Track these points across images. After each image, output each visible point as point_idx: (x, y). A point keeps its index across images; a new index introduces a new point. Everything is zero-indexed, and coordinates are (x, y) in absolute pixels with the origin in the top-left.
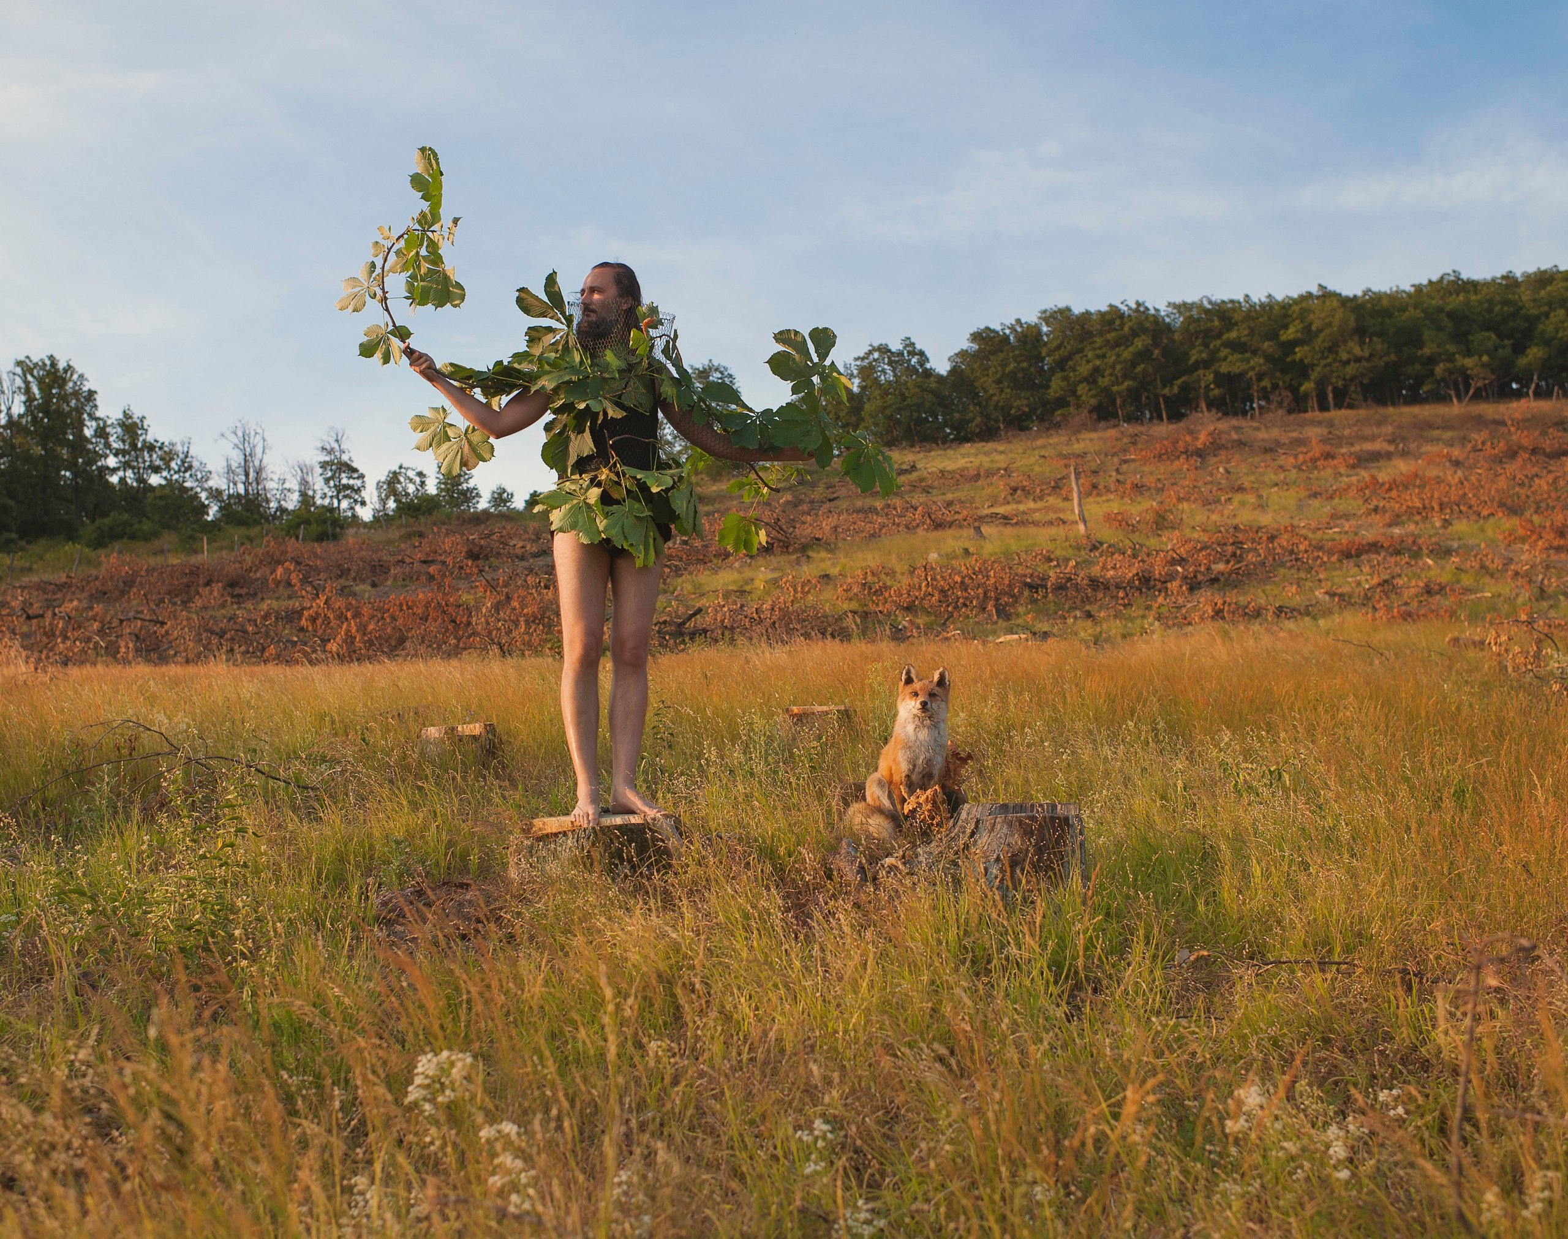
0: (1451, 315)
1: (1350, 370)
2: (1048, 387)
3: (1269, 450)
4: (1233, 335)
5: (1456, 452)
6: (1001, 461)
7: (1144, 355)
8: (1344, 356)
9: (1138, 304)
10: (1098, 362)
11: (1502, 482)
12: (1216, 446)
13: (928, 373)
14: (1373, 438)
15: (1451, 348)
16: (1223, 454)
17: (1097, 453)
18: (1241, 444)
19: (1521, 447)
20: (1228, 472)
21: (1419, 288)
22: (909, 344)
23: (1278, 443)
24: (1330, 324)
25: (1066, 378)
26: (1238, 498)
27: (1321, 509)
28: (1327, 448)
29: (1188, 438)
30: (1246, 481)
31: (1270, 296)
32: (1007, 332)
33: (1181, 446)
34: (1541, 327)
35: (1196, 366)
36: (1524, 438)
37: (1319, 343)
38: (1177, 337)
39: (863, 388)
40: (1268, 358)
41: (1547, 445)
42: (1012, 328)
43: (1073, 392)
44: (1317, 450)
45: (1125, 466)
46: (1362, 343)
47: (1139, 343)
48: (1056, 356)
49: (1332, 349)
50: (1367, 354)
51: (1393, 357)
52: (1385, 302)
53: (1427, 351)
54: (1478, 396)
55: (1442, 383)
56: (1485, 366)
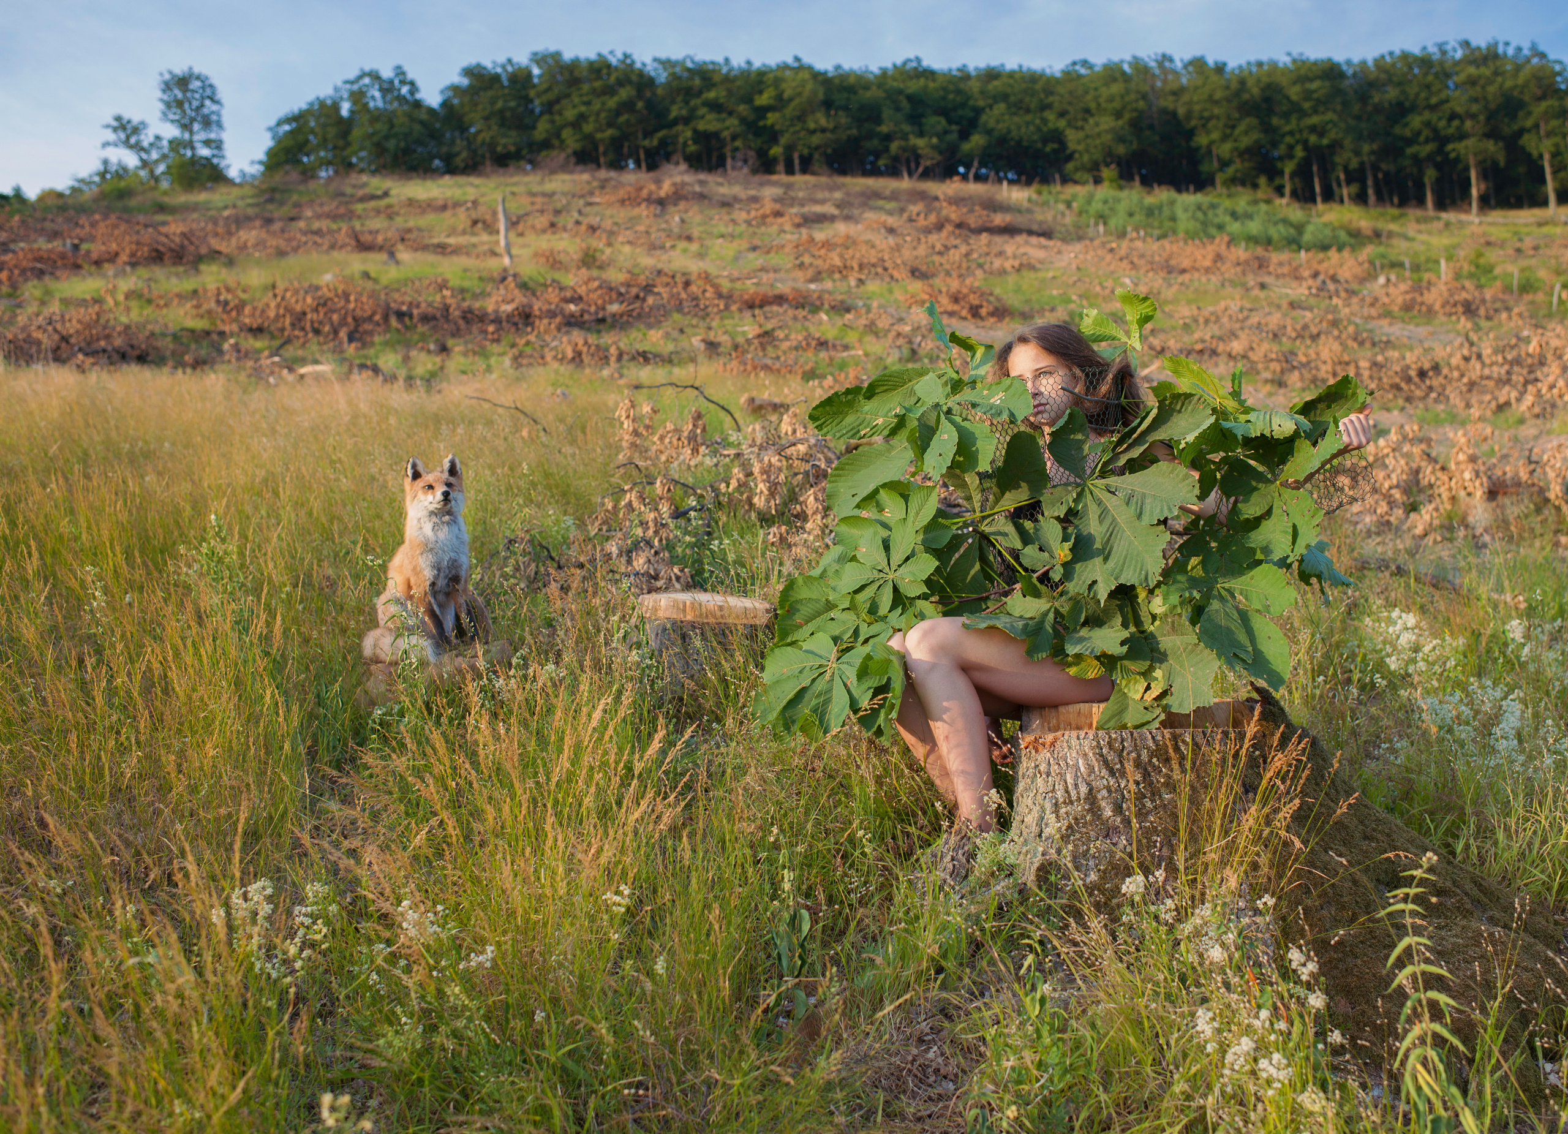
0: (910, 98)
1: (816, 139)
2: (534, 128)
3: (726, 204)
4: (712, 95)
5: (891, 221)
6: (471, 193)
7: (627, 106)
8: (812, 125)
9: (626, 56)
10: (583, 109)
11: (922, 251)
12: (678, 196)
13: (418, 104)
14: (822, 202)
15: (907, 128)
16: (682, 205)
17: (564, 194)
18: (702, 197)
19: (948, 220)
20: (683, 221)
21: (884, 72)
22: (400, 72)
23: (736, 199)
24: (800, 94)
25: (552, 122)
26: (682, 245)
27: (756, 260)
28: (778, 206)
29: (653, 187)
30: (695, 233)
31: (749, 63)
32: (499, 70)
33: (645, 193)
34: (984, 118)
35: (675, 122)
36: (953, 213)
37: (789, 111)
38: (660, 91)
39: (352, 112)
40: (743, 121)
41: (973, 221)
42: (503, 67)
43: (558, 135)
44: (769, 207)
45: (588, 209)
46: (828, 116)
47: (624, 93)
48: (545, 98)
49: (801, 118)
50: (831, 126)
51: (855, 132)
52: (852, 80)
53: (884, 129)
54: (926, 175)
55: (896, 159)
56: (934, 147)
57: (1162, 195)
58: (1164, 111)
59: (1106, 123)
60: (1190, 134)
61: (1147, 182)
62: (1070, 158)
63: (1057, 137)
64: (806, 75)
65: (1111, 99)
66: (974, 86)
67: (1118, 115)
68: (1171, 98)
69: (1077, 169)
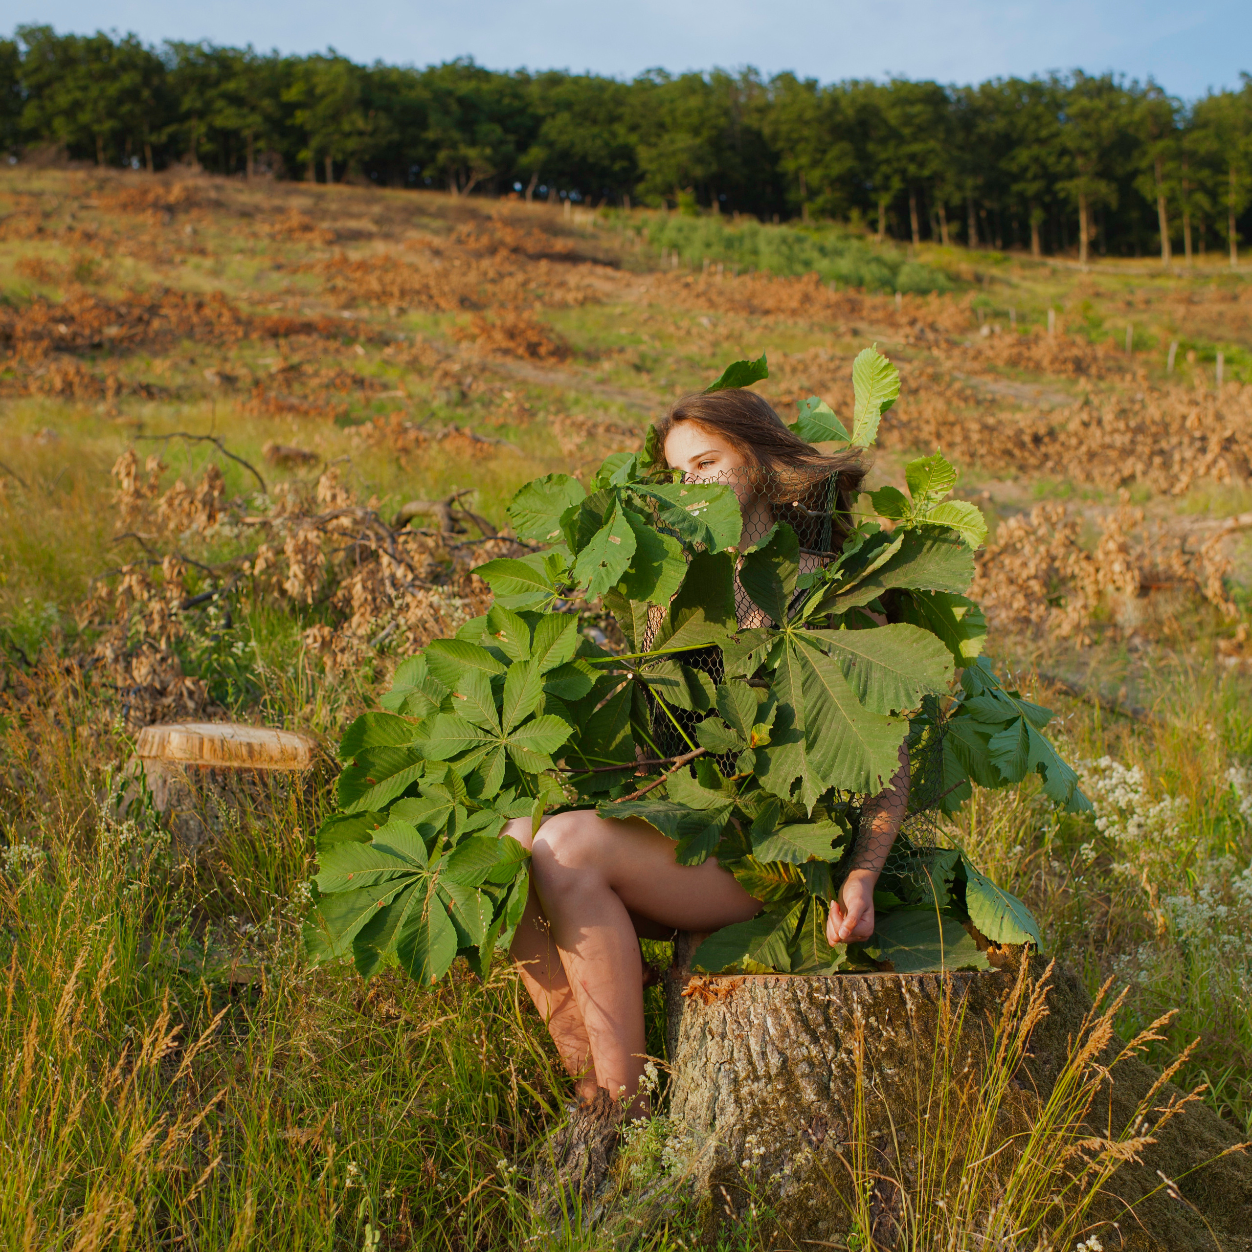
0: (462, 101)
1: (352, 144)
2: (20, 114)
3: (247, 214)
4: (231, 86)
5: (437, 241)
7: (131, 94)
8: (346, 127)
9: (130, 35)
10: (79, 95)
12: (190, 203)
14: (359, 216)
15: (456, 135)
17: (55, 194)
18: (218, 204)
23: (258, 209)
24: (333, 91)
25: (42, 108)
26: (194, 260)
28: (307, 220)
29: (161, 191)
30: (210, 246)
31: (275, 51)
33: (151, 197)
34: (544, 128)
35: (187, 116)
36: (508, 236)
37: (321, 109)
38: (170, 79)
40: (268, 118)
41: (531, 246)
43: (48, 125)
44: (296, 220)
45: (83, 214)
46: (366, 116)
47: (128, 79)
48: (34, 79)
49: (335, 117)
50: (370, 128)
51: (395, 136)
52: (395, 77)
53: (431, 135)
54: (479, 190)
55: (443, 171)
56: (488, 159)
57: (744, 225)
58: (747, 130)
59: (683, 140)
60: (776, 157)
61: (727, 210)
62: (641, 178)
63: (627, 153)
64: (339, 68)
65: (688, 113)
66: (534, 91)
67: (696, 131)
68: (756, 116)
69: (648, 191)
